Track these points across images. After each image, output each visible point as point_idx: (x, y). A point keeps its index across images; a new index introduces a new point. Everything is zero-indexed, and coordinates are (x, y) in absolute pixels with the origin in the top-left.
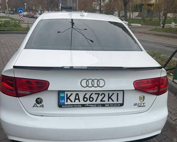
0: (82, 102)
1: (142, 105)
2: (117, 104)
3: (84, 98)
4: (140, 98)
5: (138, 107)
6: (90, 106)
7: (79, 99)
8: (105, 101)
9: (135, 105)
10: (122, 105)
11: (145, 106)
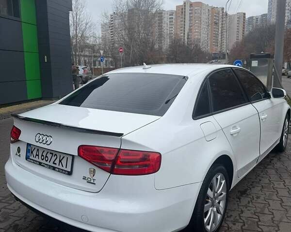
0: (40, 160)
1: (92, 181)
2: (65, 171)
3: (42, 155)
4: (90, 172)
5: (87, 183)
6: (44, 166)
7: (38, 155)
8: (56, 164)
9: (84, 178)
10: (70, 173)
11: (94, 184)
